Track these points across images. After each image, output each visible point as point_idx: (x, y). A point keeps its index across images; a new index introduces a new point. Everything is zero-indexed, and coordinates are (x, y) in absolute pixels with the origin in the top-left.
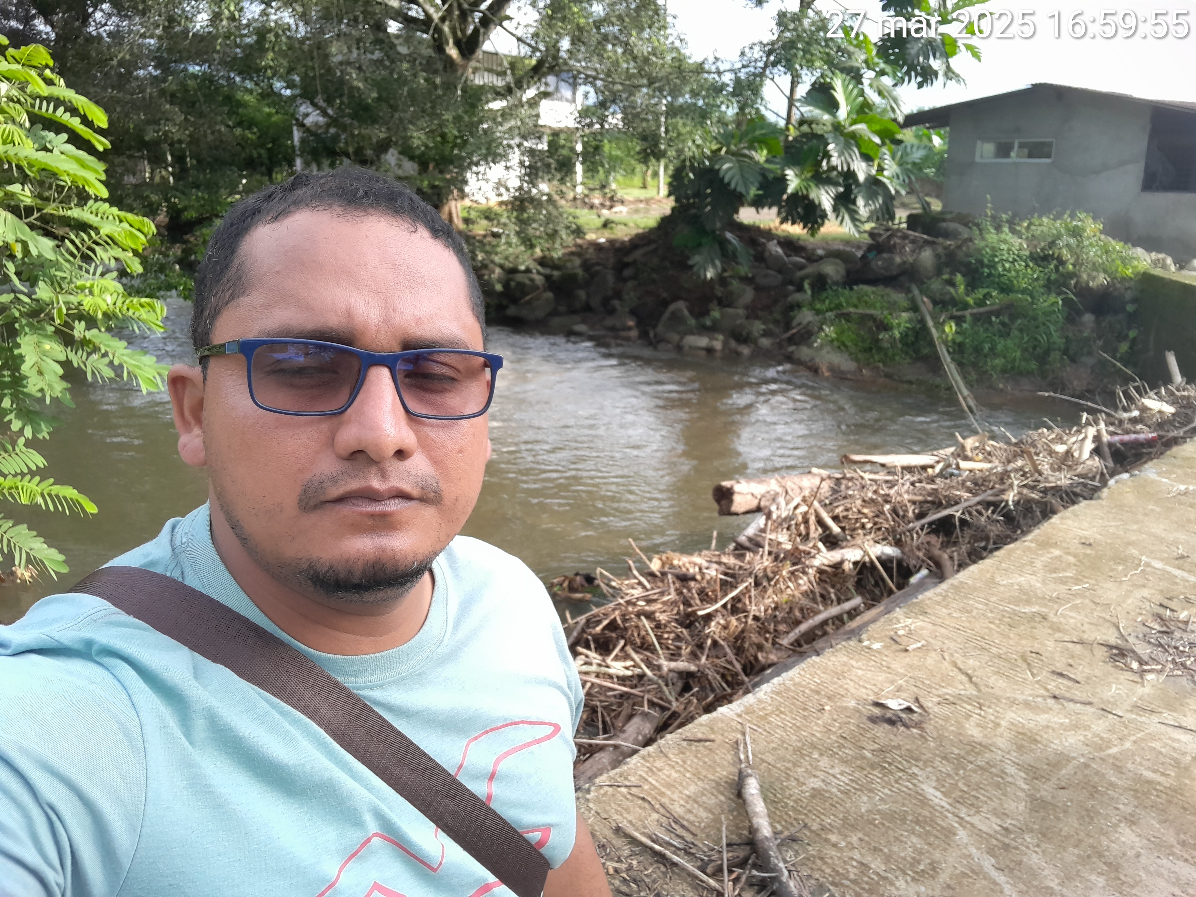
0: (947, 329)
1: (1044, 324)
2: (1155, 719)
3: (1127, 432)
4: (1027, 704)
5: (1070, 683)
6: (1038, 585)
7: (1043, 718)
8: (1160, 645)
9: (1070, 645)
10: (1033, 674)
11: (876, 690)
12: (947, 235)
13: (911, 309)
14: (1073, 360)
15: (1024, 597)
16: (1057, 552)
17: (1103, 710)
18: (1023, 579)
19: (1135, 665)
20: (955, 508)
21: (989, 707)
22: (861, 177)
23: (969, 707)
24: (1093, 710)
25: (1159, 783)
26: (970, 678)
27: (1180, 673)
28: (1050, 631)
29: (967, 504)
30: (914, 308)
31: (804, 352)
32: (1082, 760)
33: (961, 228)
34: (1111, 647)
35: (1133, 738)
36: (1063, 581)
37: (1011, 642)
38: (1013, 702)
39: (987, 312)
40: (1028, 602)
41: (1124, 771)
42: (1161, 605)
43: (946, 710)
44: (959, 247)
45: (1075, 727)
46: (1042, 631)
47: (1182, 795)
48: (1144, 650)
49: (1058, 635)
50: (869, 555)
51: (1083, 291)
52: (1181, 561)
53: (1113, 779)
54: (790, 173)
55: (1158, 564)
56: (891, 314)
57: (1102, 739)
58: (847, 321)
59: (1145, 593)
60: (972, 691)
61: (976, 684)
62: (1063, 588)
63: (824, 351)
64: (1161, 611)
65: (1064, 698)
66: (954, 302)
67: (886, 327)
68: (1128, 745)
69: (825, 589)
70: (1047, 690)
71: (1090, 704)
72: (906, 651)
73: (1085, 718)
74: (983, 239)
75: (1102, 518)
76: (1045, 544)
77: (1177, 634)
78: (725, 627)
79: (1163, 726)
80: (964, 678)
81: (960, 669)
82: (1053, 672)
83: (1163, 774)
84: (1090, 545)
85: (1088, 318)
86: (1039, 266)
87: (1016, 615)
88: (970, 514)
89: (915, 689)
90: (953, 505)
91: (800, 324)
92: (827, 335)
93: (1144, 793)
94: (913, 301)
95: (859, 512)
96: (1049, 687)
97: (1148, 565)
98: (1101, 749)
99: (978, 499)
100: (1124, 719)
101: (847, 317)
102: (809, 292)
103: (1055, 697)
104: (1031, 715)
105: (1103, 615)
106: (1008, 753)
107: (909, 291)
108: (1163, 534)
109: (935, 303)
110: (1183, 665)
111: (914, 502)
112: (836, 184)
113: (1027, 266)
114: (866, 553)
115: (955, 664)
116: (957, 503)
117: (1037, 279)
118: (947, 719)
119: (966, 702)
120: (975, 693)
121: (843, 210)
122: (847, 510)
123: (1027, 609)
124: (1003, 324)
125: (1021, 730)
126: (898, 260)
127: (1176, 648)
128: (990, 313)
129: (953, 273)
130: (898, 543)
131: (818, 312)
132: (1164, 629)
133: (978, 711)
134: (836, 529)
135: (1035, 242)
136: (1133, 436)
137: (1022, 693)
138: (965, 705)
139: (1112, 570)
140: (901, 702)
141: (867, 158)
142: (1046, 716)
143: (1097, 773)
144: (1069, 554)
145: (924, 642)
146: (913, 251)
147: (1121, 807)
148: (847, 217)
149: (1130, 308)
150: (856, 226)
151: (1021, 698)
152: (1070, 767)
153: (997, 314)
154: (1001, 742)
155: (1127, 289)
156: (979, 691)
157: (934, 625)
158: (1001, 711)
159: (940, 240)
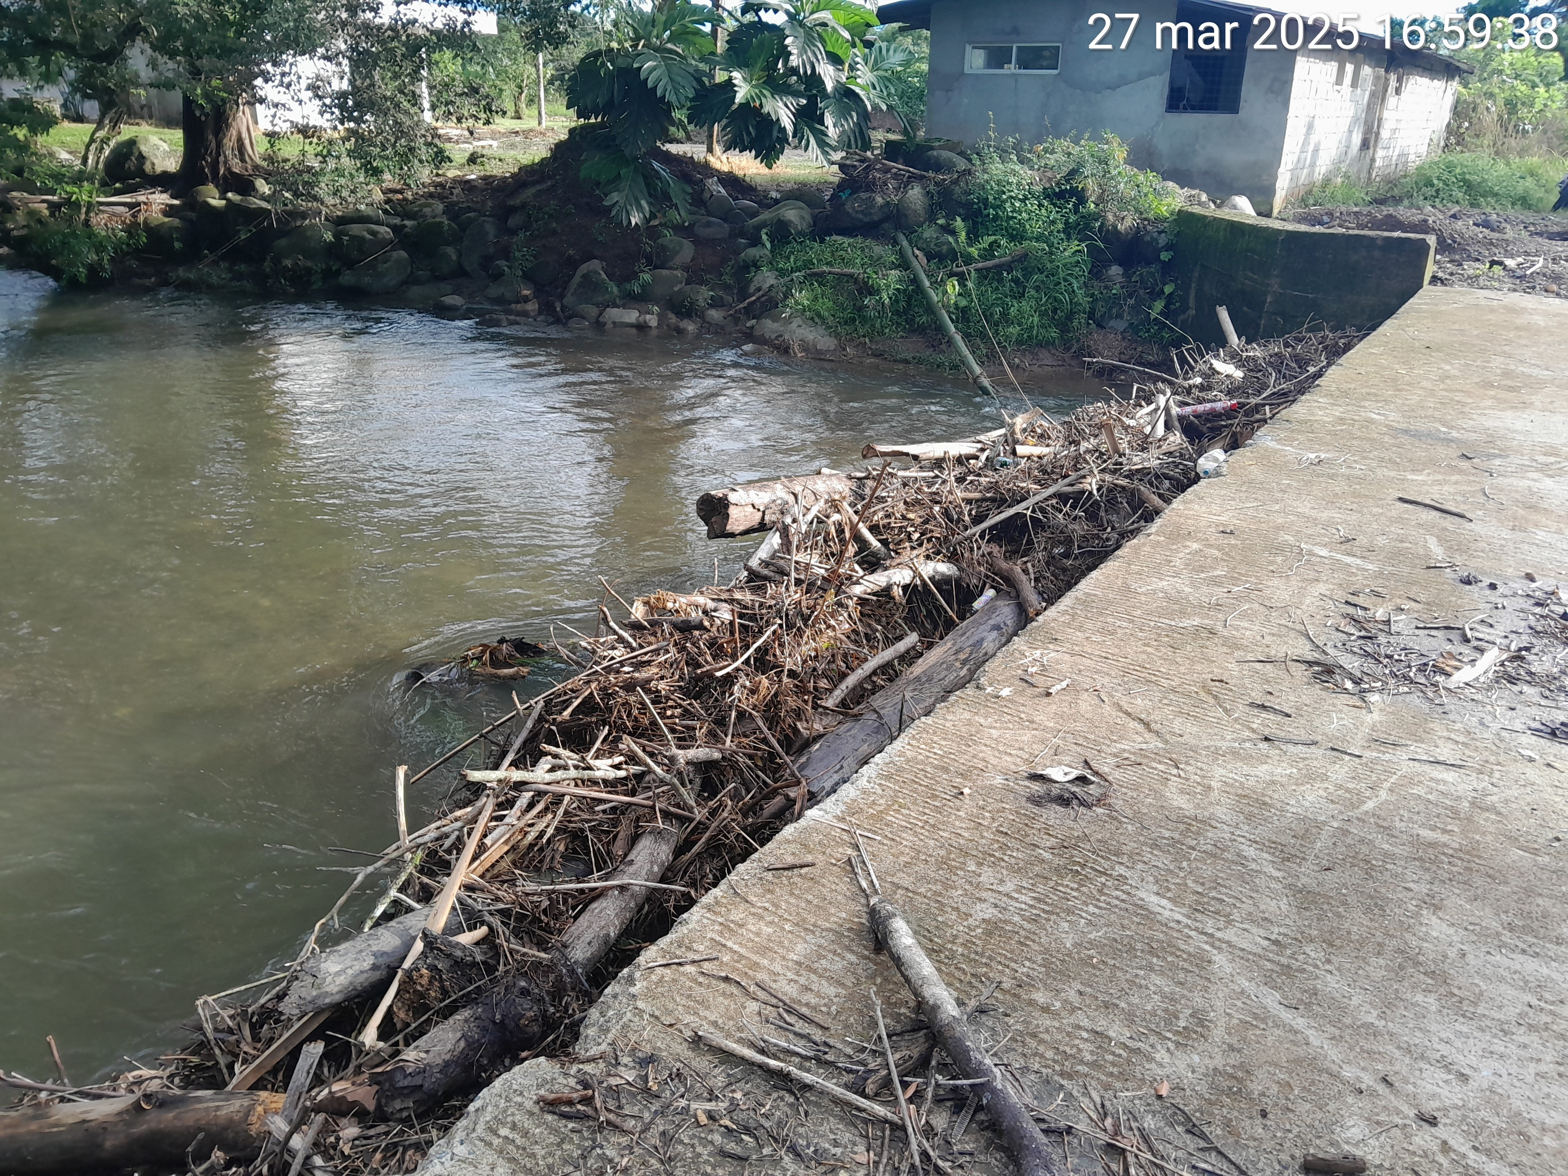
0: (949, 289)
1: (1065, 280)
2: (1402, 755)
3: (1200, 401)
4: (1234, 753)
5: (1279, 718)
6: (1187, 590)
7: (1262, 770)
8: (1367, 655)
9: (1258, 666)
10: (1226, 710)
11: (1026, 756)
12: (938, 167)
13: (899, 266)
14: (1100, 326)
15: (1176, 607)
16: (1195, 546)
17: (1333, 749)
18: (1165, 583)
19: (1349, 685)
20: (1024, 505)
21: (1187, 763)
22: (829, 86)
23: (1161, 767)
24: (1321, 752)
25: (1445, 845)
26: (1147, 725)
27: (1406, 689)
28: (1225, 649)
29: (1038, 498)
30: (904, 264)
31: (769, 327)
32: (1335, 825)
33: (956, 158)
34: (1310, 664)
35: (1387, 785)
36: (1215, 582)
37: (1183, 669)
38: (1216, 753)
39: (996, 266)
40: (1183, 613)
41: (1395, 833)
42: (1347, 603)
43: (1130, 775)
44: (956, 182)
45: (1311, 777)
46: (1215, 650)
47: (1479, 857)
48: (1352, 663)
49: (1238, 654)
50: (921, 576)
51: (1111, 235)
52: (1348, 546)
53: (1386, 846)
54: (737, 76)
55: (1324, 552)
56: (876, 273)
57: (1348, 790)
58: (820, 284)
59: (1322, 588)
60: (1155, 743)
61: (1157, 733)
62: (1219, 592)
63: (794, 325)
64: (1351, 610)
65: (1280, 740)
66: (953, 255)
67: (872, 291)
68: (1383, 795)
69: (869, 625)
70: (1253, 731)
71: (1315, 743)
72: (1049, 694)
73: (1315, 763)
74: (985, 171)
75: (1233, 499)
76: (1177, 536)
77: (1382, 639)
78: (753, 692)
79: (1416, 764)
80: (1140, 727)
81: (1129, 714)
82: (1252, 705)
83: (1445, 831)
84: (1232, 533)
85: (1115, 270)
86: (1055, 205)
87: (1173, 631)
88: (1043, 511)
89: (1079, 749)
90: (1019, 502)
91: (759, 289)
92: (797, 303)
93: (1433, 862)
94: (901, 254)
95: (904, 517)
96: (1255, 726)
97: (1311, 553)
98: (1354, 807)
99: (1051, 491)
100: (1364, 760)
101: (820, 277)
102: (768, 245)
103: (1267, 739)
104: (1246, 769)
105: (1283, 622)
106: (1237, 826)
107: (895, 243)
108: (1314, 513)
109: (929, 257)
110: (1405, 677)
111: (969, 502)
112: (796, 94)
113: (1040, 205)
114: (916, 573)
115: (1120, 708)
116: (1024, 499)
117: (1053, 222)
118: (1137, 788)
119: (1154, 760)
120: (1160, 745)
121: (807, 131)
122: (888, 516)
123: (1186, 623)
124: (1016, 281)
125: (1240, 792)
126: (879, 200)
127: (1390, 657)
128: (999, 268)
129: (951, 217)
130: (953, 558)
131: (782, 273)
132: (1363, 633)
133: (1175, 771)
134: (875, 543)
135: (1049, 174)
136: (1208, 406)
137: (1223, 738)
138: (1154, 765)
139: (1271, 563)
140: (1067, 769)
141: (835, 60)
142: (1265, 767)
143: (1362, 841)
144: (1210, 546)
145: (1067, 681)
146: (897, 189)
147: (1411, 885)
148: (812, 140)
149: (1165, 256)
150: (824, 153)
151: (1224, 745)
152: (1324, 835)
153: (1009, 267)
154: (1220, 812)
155: (1160, 233)
156: (1166, 742)
157: (1072, 655)
158: (1204, 767)
159: (931, 174)
